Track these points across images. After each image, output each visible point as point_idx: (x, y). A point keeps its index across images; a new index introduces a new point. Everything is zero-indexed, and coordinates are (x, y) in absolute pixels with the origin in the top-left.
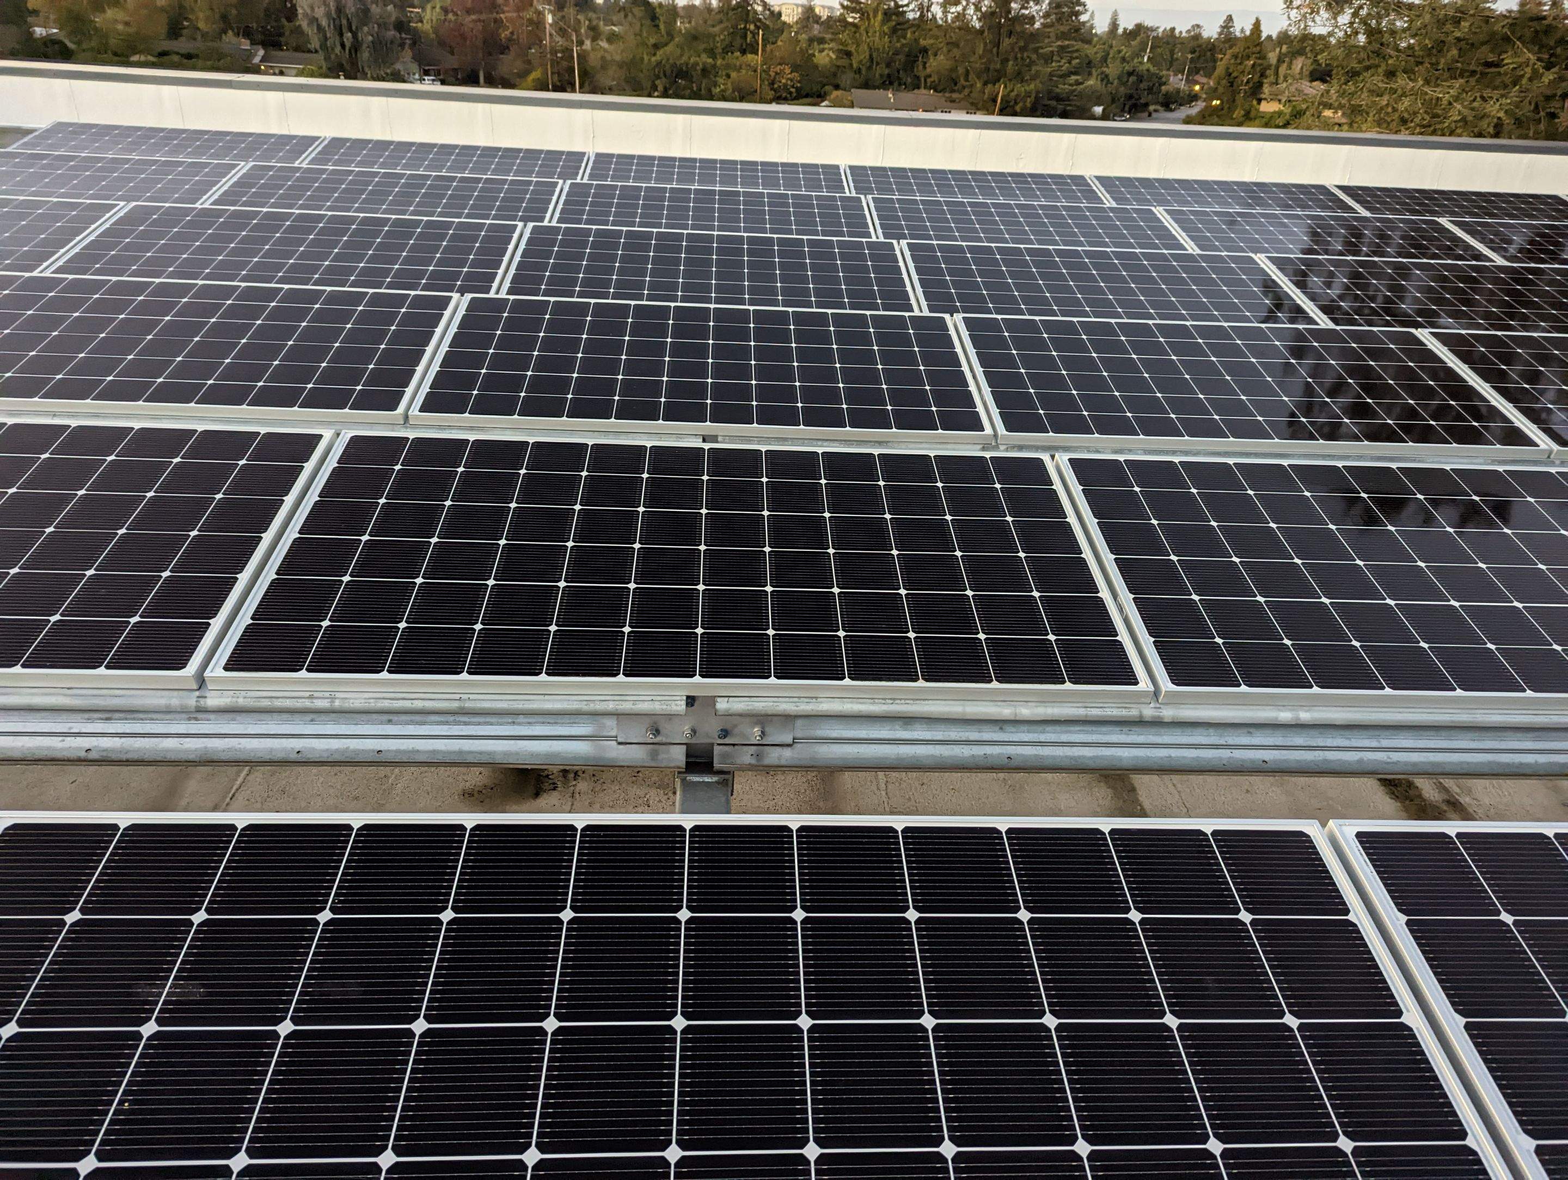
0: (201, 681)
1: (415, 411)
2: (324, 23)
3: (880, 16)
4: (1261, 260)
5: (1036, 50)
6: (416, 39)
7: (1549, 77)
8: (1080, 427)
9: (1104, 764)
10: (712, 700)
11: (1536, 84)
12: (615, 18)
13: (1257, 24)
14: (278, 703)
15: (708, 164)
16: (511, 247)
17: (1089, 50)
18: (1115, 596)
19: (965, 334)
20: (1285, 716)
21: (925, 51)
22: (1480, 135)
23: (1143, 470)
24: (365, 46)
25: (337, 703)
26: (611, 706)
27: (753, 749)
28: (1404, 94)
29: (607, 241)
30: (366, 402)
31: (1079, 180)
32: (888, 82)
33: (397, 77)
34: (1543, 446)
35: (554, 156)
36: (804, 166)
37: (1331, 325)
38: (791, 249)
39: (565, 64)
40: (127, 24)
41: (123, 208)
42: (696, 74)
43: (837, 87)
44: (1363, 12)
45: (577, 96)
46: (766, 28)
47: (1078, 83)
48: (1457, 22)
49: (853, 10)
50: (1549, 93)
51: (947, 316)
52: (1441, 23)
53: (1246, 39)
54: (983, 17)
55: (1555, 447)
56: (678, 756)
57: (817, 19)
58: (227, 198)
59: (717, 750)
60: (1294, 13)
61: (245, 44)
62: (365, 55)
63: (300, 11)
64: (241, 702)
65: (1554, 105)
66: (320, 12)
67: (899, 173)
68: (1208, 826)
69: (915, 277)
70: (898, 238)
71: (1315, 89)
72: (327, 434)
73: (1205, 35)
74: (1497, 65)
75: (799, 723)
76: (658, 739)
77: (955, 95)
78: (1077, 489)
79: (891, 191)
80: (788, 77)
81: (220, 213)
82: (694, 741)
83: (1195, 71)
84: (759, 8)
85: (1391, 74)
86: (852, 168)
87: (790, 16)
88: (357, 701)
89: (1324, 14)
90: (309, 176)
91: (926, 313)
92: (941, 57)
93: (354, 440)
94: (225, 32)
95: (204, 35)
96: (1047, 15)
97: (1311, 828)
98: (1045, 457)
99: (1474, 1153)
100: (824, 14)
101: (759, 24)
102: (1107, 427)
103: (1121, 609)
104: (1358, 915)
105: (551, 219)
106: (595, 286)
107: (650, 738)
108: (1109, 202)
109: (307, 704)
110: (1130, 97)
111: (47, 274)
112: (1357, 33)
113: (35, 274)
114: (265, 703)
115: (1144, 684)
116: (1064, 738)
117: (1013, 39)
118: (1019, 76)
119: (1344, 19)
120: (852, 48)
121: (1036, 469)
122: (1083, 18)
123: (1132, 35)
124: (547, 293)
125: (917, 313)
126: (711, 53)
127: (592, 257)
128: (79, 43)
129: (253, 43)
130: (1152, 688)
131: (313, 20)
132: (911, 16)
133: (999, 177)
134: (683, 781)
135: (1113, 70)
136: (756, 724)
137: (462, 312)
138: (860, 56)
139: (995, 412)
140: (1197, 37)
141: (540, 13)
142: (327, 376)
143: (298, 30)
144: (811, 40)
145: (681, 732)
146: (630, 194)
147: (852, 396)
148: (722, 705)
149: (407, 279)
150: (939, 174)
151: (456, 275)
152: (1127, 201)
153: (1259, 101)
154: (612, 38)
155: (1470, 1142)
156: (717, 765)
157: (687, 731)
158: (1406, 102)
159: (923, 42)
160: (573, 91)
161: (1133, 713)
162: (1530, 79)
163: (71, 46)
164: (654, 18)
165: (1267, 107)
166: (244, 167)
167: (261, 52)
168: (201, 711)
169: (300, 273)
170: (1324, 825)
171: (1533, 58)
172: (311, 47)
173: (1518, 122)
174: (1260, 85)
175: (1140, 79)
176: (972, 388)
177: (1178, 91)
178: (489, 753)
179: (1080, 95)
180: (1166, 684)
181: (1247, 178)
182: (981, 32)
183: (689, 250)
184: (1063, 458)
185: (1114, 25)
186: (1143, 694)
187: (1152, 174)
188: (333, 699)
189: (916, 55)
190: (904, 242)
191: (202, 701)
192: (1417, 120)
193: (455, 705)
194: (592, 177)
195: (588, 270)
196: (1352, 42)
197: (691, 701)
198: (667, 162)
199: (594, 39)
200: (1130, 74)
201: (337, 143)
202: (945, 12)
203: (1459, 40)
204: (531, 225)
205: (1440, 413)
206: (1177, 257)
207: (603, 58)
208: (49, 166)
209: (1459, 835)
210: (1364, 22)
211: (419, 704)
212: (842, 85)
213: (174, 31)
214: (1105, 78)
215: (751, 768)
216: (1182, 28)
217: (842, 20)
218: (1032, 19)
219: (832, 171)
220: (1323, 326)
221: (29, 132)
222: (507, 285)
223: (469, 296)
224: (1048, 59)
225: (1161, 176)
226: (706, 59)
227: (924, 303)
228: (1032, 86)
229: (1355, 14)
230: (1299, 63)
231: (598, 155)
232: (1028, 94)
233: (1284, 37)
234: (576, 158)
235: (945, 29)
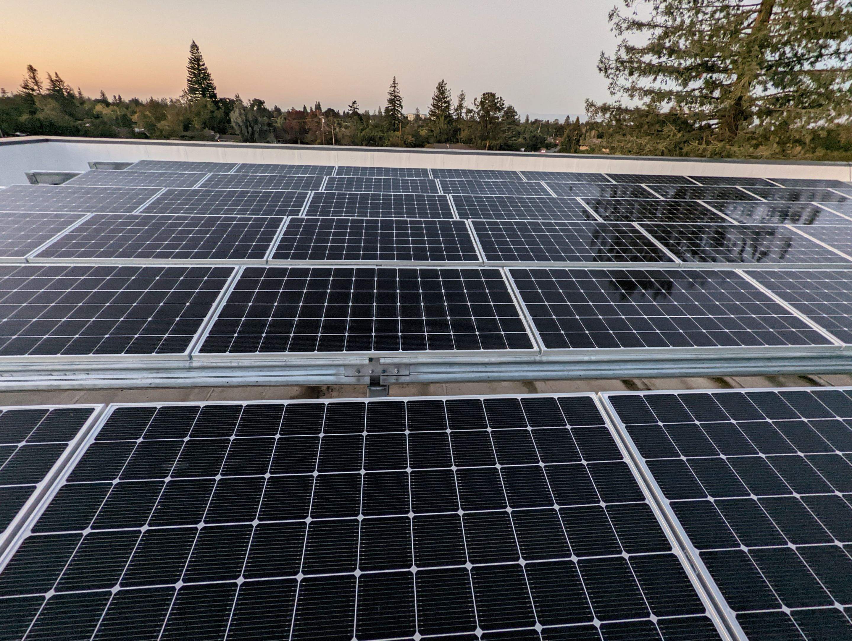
0: (191, 357)
1: (270, 259)
2: (241, 124)
3: (443, 117)
4: (579, 199)
5: (500, 129)
6: (275, 129)
7: (679, 135)
8: (514, 259)
9: (523, 378)
10: (378, 359)
11: (675, 138)
12: (347, 120)
13: (578, 119)
14: (219, 364)
15: (379, 169)
16: (306, 200)
17: (518, 128)
18: (525, 317)
19: (472, 226)
20: (586, 358)
21: (460, 129)
22: (656, 155)
23: (535, 273)
24: (256, 133)
25: (240, 364)
26: (341, 362)
27: (395, 377)
28: (629, 142)
29: (342, 197)
30: (252, 256)
31: (514, 173)
32: (447, 141)
33: (268, 142)
34: (677, 262)
35: (323, 168)
36: (414, 169)
37: (603, 221)
38: (409, 198)
39: (329, 137)
40: (169, 126)
41: (164, 190)
42: (377, 139)
43: (429, 143)
44: (614, 113)
45: (334, 147)
46: (402, 122)
47: (515, 140)
48: (647, 116)
49: (434, 115)
50: (679, 141)
51: (465, 220)
52: (641, 116)
53: (574, 124)
54: (481, 117)
55: (682, 262)
56: (367, 380)
57: (421, 119)
58: (203, 186)
59: (381, 378)
60: (590, 114)
61: (212, 133)
62: (256, 135)
63: (232, 120)
64: (205, 364)
65: (681, 145)
66: (239, 120)
67: (449, 171)
68: (556, 396)
69: (455, 207)
70: (448, 193)
71: (598, 141)
72: (237, 267)
73: (560, 123)
74: (662, 131)
75: (411, 367)
76: (360, 374)
77: (471, 145)
78: (512, 280)
79: (447, 178)
80: (411, 139)
81: (200, 191)
82: (373, 375)
83: (556, 135)
84: (399, 115)
85: (624, 135)
86: (433, 170)
87: (411, 118)
88: (247, 363)
89: (600, 114)
90: (234, 177)
91: (459, 219)
92: (466, 132)
93: (247, 269)
94: (204, 128)
95: (197, 129)
96: (503, 117)
97: (592, 395)
98: (500, 269)
99: (648, 505)
100: (423, 117)
101: (399, 120)
102: (523, 258)
103: (527, 322)
104: (608, 425)
105: (322, 189)
106: (337, 212)
107: (357, 374)
108: (525, 180)
109: (229, 364)
110: (534, 145)
111: (137, 214)
112: (612, 121)
113: (133, 214)
114: (214, 365)
115: (536, 348)
116: (508, 369)
117: (491, 125)
118: (494, 138)
119: (608, 115)
120: (433, 129)
121: (497, 274)
122: (516, 117)
123: (534, 123)
124: (319, 216)
125: (455, 219)
126: (382, 131)
127: (336, 203)
128: (151, 134)
129: (215, 132)
130: (538, 350)
131: (237, 123)
132: (454, 117)
133: (485, 172)
134: (370, 389)
135: (527, 136)
136: (395, 368)
137: (287, 223)
138: (437, 131)
139: (483, 254)
140: (557, 123)
141: (320, 119)
142: (238, 247)
143: (232, 127)
144: (419, 127)
145: (368, 371)
146: (350, 180)
147: (431, 249)
148: (382, 361)
149: (268, 212)
150: (464, 171)
151: (287, 210)
152: (531, 180)
153: (580, 146)
154: (346, 127)
155: (646, 502)
156: (381, 383)
157: (370, 371)
158: (630, 144)
159: (459, 126)
160: (332, 144)
161: (532, 359)
162: (673, 136)
163: (148, 135)
164: (361, 119)
165: (582, 148)
166: (209, 175)
167: (218, 135)
168: (190, 369)
169: (230, 211)
170: (597, 394)
171: (674, 128)
172: (237, 133)
173: (669, 151)
174: (579, 141)
175: (537, 139)
176: (475, 246)
177: (551, 143)
178: (297, 381)
179: (516, 144)
180: (544, 348)
181: (574, 171)
182: (479, 123)
183: (372, 199)
184: (507, 269)
185: (527, 120)
186: (535, 352)
187: (541, 170)
188: (239, 362)
189: (457, 131)
190: (450, 195)
191: (191, 365)
192: (634, 151)
193: (284, 363)
194: (337, 175)
195: (335, 207)
196: (610, 124)
197: (371, 360)
198: (364, 169)
199: (340, 127)
200: (534, 137)
201: (243, 166)
202: (467, 116)
203: (648, 122)
204: (314, 192)
205: (640, 251)
206: (548, 199)
207: (343, 134)
208: (138, 176)
209: (644, 396)
210: (614, 116)
211: (270, 364)
212: (430, 142)
213: (186, 128)
214: (525, 139)
215: (394, 384)
216: (552, 121)
217: (430, 119)
218: (498, 118)
219: (425, 171)
220: (600, 222)
221: (132, 164)
222: (305, 213)
223: (290, 217)
224: (504, 132)
225: (544, 171)
226: (381, 134)
227: (458, 216)
228: (499, 141)
229: (611, 114)
230: (593, 133)
231: (339, 167)
232: (497, 144)
233: (588, 123)
234: (331, 168)
235: (467, 121)
